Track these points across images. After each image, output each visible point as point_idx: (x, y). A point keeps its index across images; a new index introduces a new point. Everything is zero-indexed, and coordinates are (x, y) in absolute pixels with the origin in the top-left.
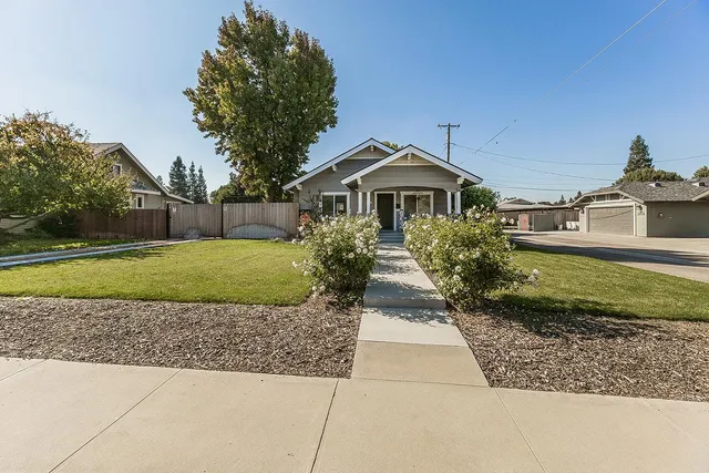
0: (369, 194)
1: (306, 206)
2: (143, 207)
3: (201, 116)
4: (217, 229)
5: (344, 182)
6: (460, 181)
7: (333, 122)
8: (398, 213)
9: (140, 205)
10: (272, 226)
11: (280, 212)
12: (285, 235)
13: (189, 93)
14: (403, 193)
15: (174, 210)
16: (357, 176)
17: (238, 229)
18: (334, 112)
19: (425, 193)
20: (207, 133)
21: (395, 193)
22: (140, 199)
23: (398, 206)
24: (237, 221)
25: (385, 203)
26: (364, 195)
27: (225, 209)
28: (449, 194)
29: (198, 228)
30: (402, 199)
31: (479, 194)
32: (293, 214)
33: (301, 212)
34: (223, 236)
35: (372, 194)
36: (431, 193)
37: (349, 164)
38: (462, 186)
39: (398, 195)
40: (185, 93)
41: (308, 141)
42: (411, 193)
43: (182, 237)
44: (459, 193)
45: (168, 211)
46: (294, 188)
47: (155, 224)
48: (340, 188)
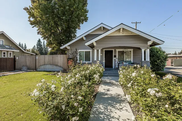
0: (100, 50)
1: (71, 57)
2: (6, 57)
3: (32, 19)
4: (34, 67)
5: (87, 44)
6: (150, 43)
7: (86, 19)
8: (115, 60)
9: (4, 56)
10: (57, 65)
11: (60, 59)
12: (62, 70)
13: (26, 9)
14: (117, 50)
15: (17, 58)
16: (93, 41)
17: (42, 67)
18: (87, 15)
19: (129, 50)
20: (33, 26)
21: (113, 50)
22: (10, 54)
23: (115, 56)
24: (42, 62)
26: (98, 51)
27: (37, 58)
28: (143, 50)
29: (26, 66)
30: (117, 53)
31: (158, 50)
32: (66, 60)
33: (69, 59)
34: (35, 69)
35: (102, 50)
36: (132, 50)
37: (90, 36)
38: (151, 46)
39: (115, 51)
40: (24, 9)
41: (75, 28)
42: (121, 50)
43: (20, 70)
44: (148, 50)
45: (14, 59)
46: (66, 48)
47: (8, 64)
48: (85, 48)
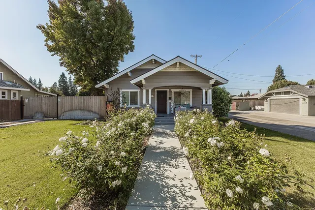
0: (150, 91)
1: (111, 98)
2: (7, 98)
3: (51, 43)
4: (54, 114)
5: (133, 82)
6: (212, 82)
7: (132, 48)
8: (171, 104)
9: (4, 97)
10: (90, 111)
11: (95, 102)
12: (98, 117)
14: (173, 90)
15: (26, 101)
16: (142, 78)
17: (68, 113)
18: (133, 42)
19: (187, 90)
20: (54, 53)
21: (168, 90)
22: (14, 94)
23: (170, 99)
24: (67, 107)
25: (162, 96)
26: (147, 91)
27: (59, 100)
28: (204, 91)
29: (42, 112)
30: (173, 94)
31: (221, 91)
32: (103, 103)
33: (107, 102)
34: (57, 117)
35: (153, 90)
36: (191, 90)
37: (137, 72)
38: (213, 85)
39: (170, 92)
40: (38, 27)
41: (117, 59)
42: (178, 90)
43: (31, 118)
44: (210, 90)
45: (22, 102)
46: (103, 87)
47: (10, 110)
48: (131, 87)
